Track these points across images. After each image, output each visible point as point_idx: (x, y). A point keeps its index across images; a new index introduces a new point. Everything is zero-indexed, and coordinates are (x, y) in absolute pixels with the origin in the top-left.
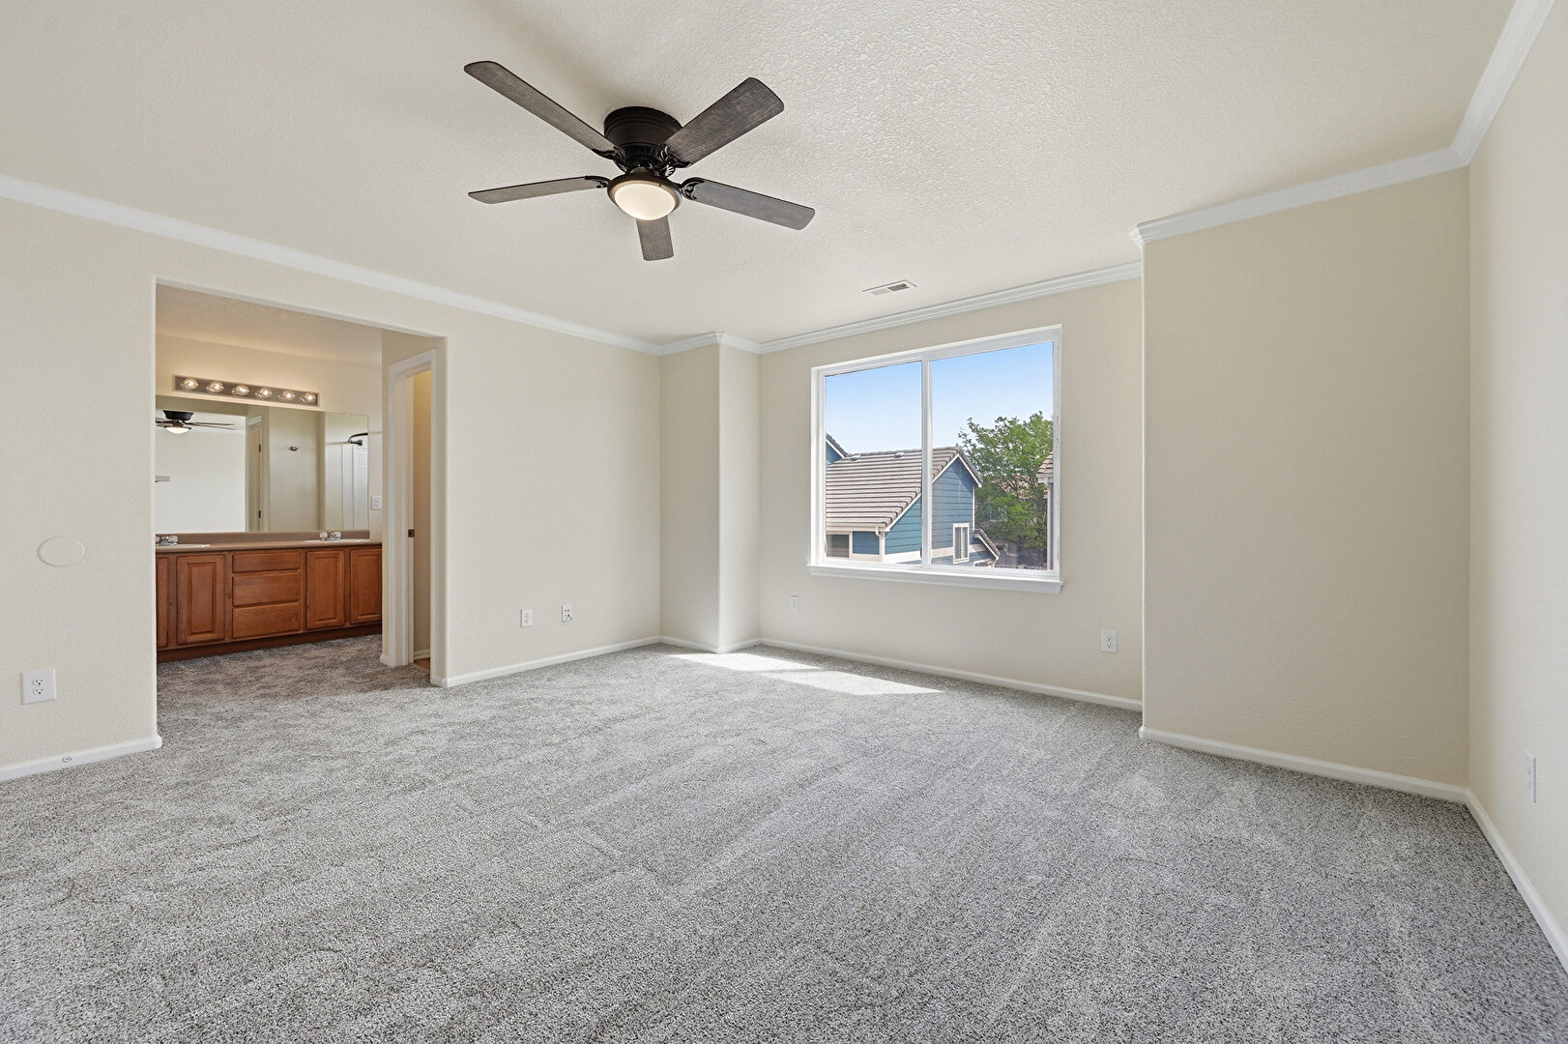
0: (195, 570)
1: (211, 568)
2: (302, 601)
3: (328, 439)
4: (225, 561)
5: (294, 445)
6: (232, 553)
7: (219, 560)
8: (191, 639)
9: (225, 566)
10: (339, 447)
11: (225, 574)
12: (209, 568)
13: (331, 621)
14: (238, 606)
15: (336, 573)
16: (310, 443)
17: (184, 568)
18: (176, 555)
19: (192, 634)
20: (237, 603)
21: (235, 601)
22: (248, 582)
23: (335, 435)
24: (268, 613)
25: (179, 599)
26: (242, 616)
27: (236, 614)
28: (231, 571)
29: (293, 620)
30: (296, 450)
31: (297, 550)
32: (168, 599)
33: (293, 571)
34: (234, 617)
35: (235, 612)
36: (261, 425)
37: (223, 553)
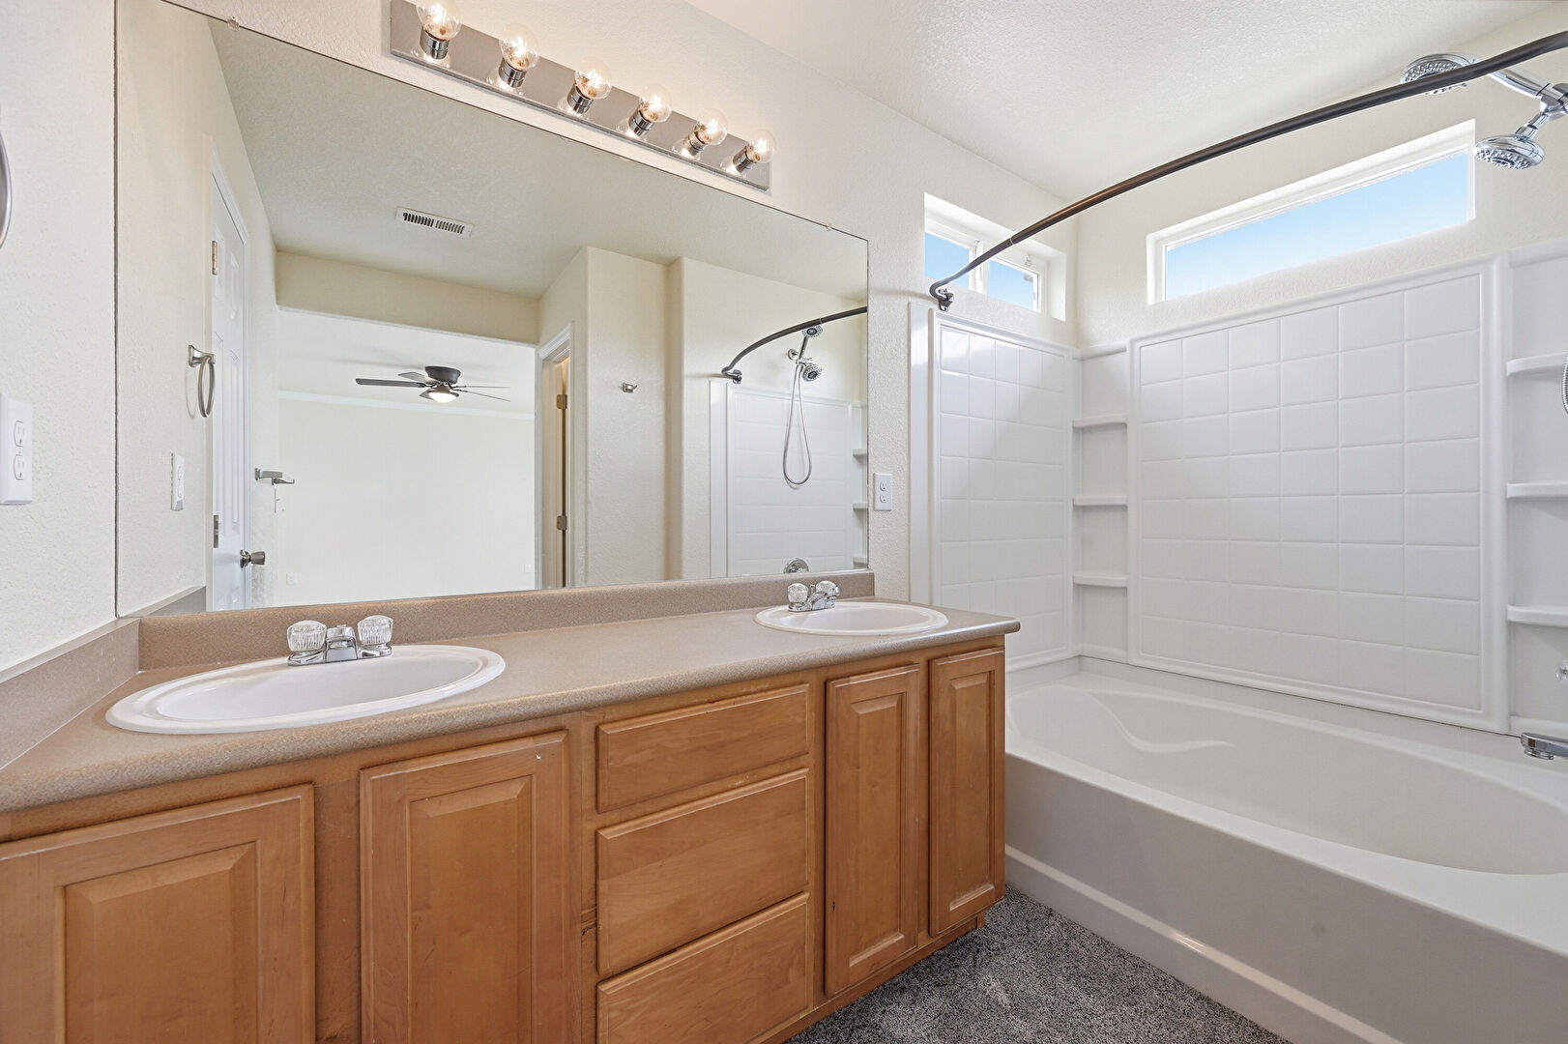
2: (812, 885)
3: (687, 369)
4: (568, 757)
5: (630, 382)
6: (596, 718)
9: (570, 784)
10: (707, 381)
11: (569, 820)
13: (889, 941)
14: (612, 975)
16: (656, 377)
20: (612, 954)
21: (603, 952)
22: (652, 846)
23: (701, 359)
24: (719, 970)
25: (369, 1011)
26: (631, 1012)
27: (610, 1010)
28: (589, 804)
29: (792, 973)
30: (631, 391)
31: (800, 677)
32: (318, 1021)
33: (788, 765)
34: (601, 1027)
35: (603, 1004)
36: (569, 348)
37: (562, 721)
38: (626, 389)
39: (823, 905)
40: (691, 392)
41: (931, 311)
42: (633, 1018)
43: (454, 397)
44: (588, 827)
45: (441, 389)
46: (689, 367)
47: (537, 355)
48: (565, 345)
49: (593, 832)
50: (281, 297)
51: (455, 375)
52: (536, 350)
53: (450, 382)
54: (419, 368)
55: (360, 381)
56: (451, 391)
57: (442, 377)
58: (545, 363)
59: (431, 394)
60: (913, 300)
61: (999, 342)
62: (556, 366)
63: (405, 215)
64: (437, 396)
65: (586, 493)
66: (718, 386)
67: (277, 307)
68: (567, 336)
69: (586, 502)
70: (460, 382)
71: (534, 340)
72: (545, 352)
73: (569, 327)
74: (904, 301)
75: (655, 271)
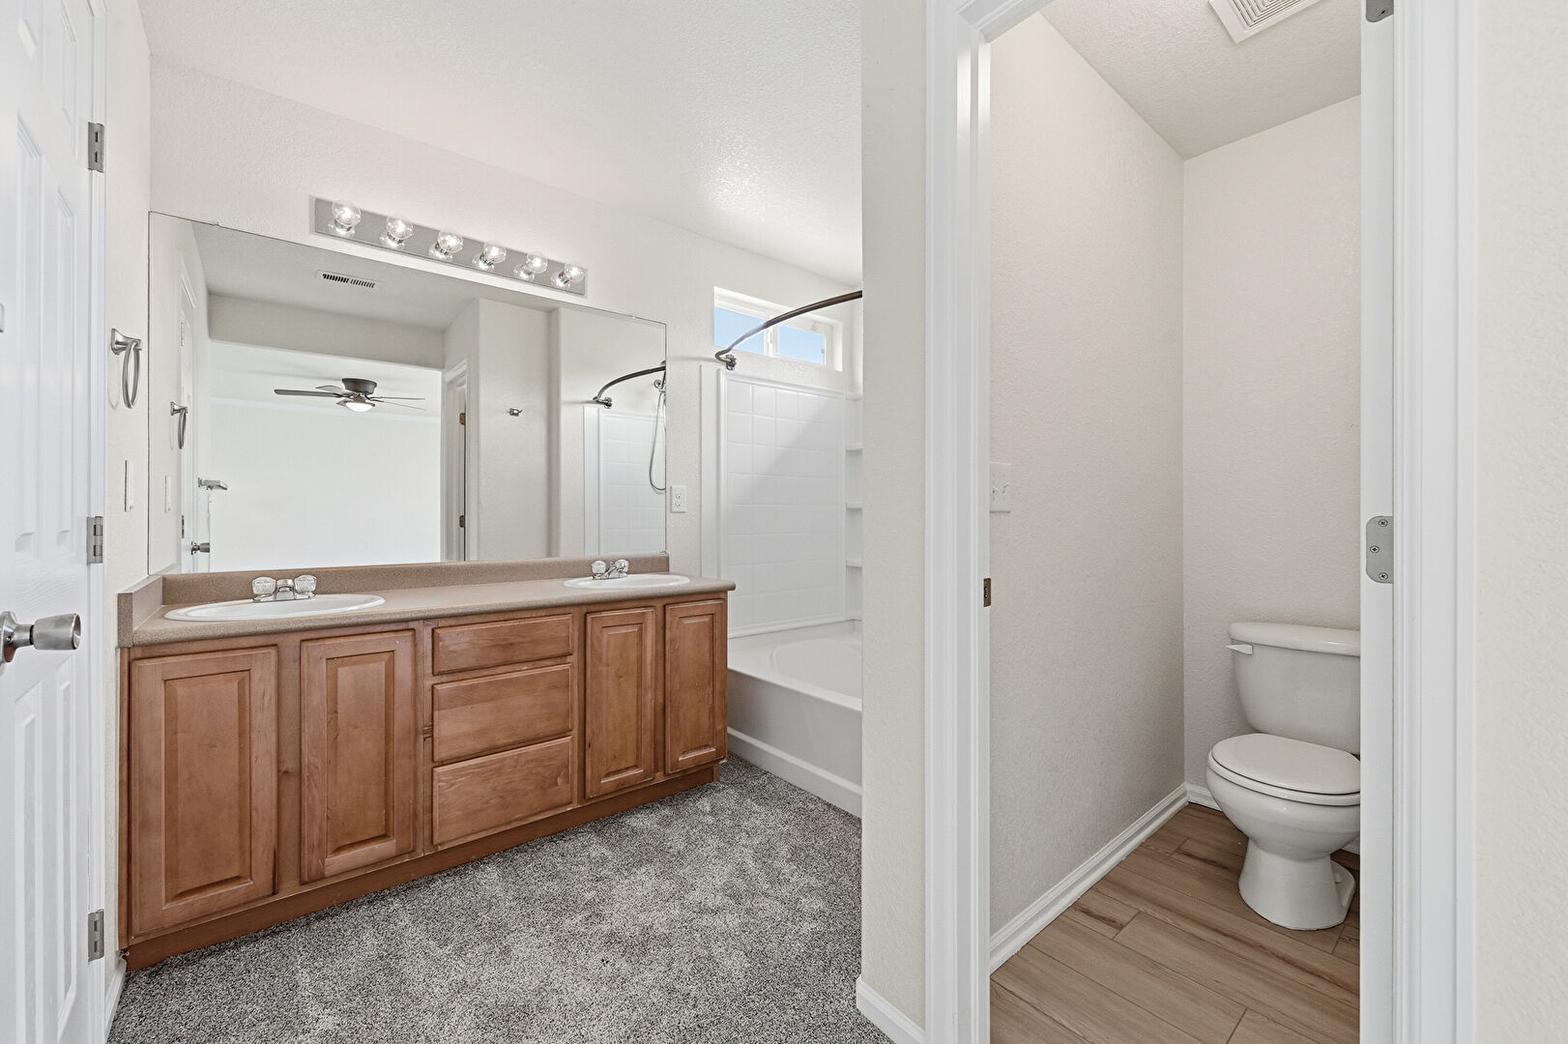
0: (345, 674)
1: (382, 666)
2: (575, 732)
3: (564, 396)
4: (415, 645)
5: (516, 407)
6: (433, 624)
7: (402, 645)
8: (337, 862)
9: (415, 658)
10: (581, 407)
11: (416, 678)
12: (378, 667)
13: (631, 773)
14: (442, 763)
15: (640, 659)
16: (539, 403)
17: (318, 673)
18: (298, 637)
19: (338, 850)
20: (441, 753)
21: (436, 750)
22: (468, 698)
23: (575, 389)
24: (509, 770)
25: (305, 759)
26: (453, 785)
27: (439, 781)
28: (430, 671)
29: (559, 780)
30: (517, 415)
31: (568, 610)
32: (279, 762)
33: (559, 660)
34: (434, 790)
35: (436, 777)
36: (466, 377)
37: (412, 625)
38: (512, 413)
39: (584, 745)
40: (567, 416)
41: (718, 371)
42: (453, 789)
43: (370, 407)
44: (428, 683)
45: (358, 400)
46: (565, 395)
47: (443, 379)
48: (463, 374)
49: (430, 688)
50: (212, 332)
51: (371, 387)
52: (443, 373)
53: (366, 393)
54: (335, 379)
55: (277, 391)
56: (367, 401)
57: (358, 388)
58: (449, 386)
59: (347, 404)
60: (703, 363)
61: (779, 390)
62: (459, 389)
63: (325, 276)
64: (354, 406)
65: (478, 497)
66: (592, 410)
67: (209, 340)
68: (465, 367)
69: (479, 503)
70: (377, 393)
71: (440, 365)
72: (451, 375)
73: (465, 361)
74: (696, 364)
75: (539, 317)
